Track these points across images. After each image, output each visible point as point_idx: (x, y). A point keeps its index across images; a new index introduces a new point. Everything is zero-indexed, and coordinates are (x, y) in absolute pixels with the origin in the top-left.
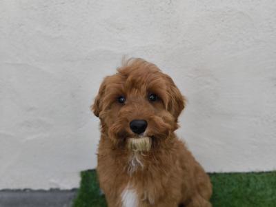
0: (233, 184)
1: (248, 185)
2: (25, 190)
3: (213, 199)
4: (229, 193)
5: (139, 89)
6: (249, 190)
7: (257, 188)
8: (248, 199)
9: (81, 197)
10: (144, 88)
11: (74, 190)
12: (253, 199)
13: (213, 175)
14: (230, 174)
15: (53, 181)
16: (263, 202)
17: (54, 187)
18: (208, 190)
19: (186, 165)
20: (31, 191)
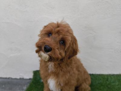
0: (100, 79)
1: (107, 80)
2: (9, 78)
3: (91, 85)
4: (98, 83)
5: (59, 35)
6: (108, 82)
7: (111, 81)
8: (107, 86)
9: (33, 82)
10: (61, 36)
11: (30, 79)
12: (109, 86)
13: (92, 75)
14: (99, 75)
15: (21, 74)
16: (114, 88)
17: (22, 77)
18: (89, 81)
19: (80, 69)
20: (12, 79)
